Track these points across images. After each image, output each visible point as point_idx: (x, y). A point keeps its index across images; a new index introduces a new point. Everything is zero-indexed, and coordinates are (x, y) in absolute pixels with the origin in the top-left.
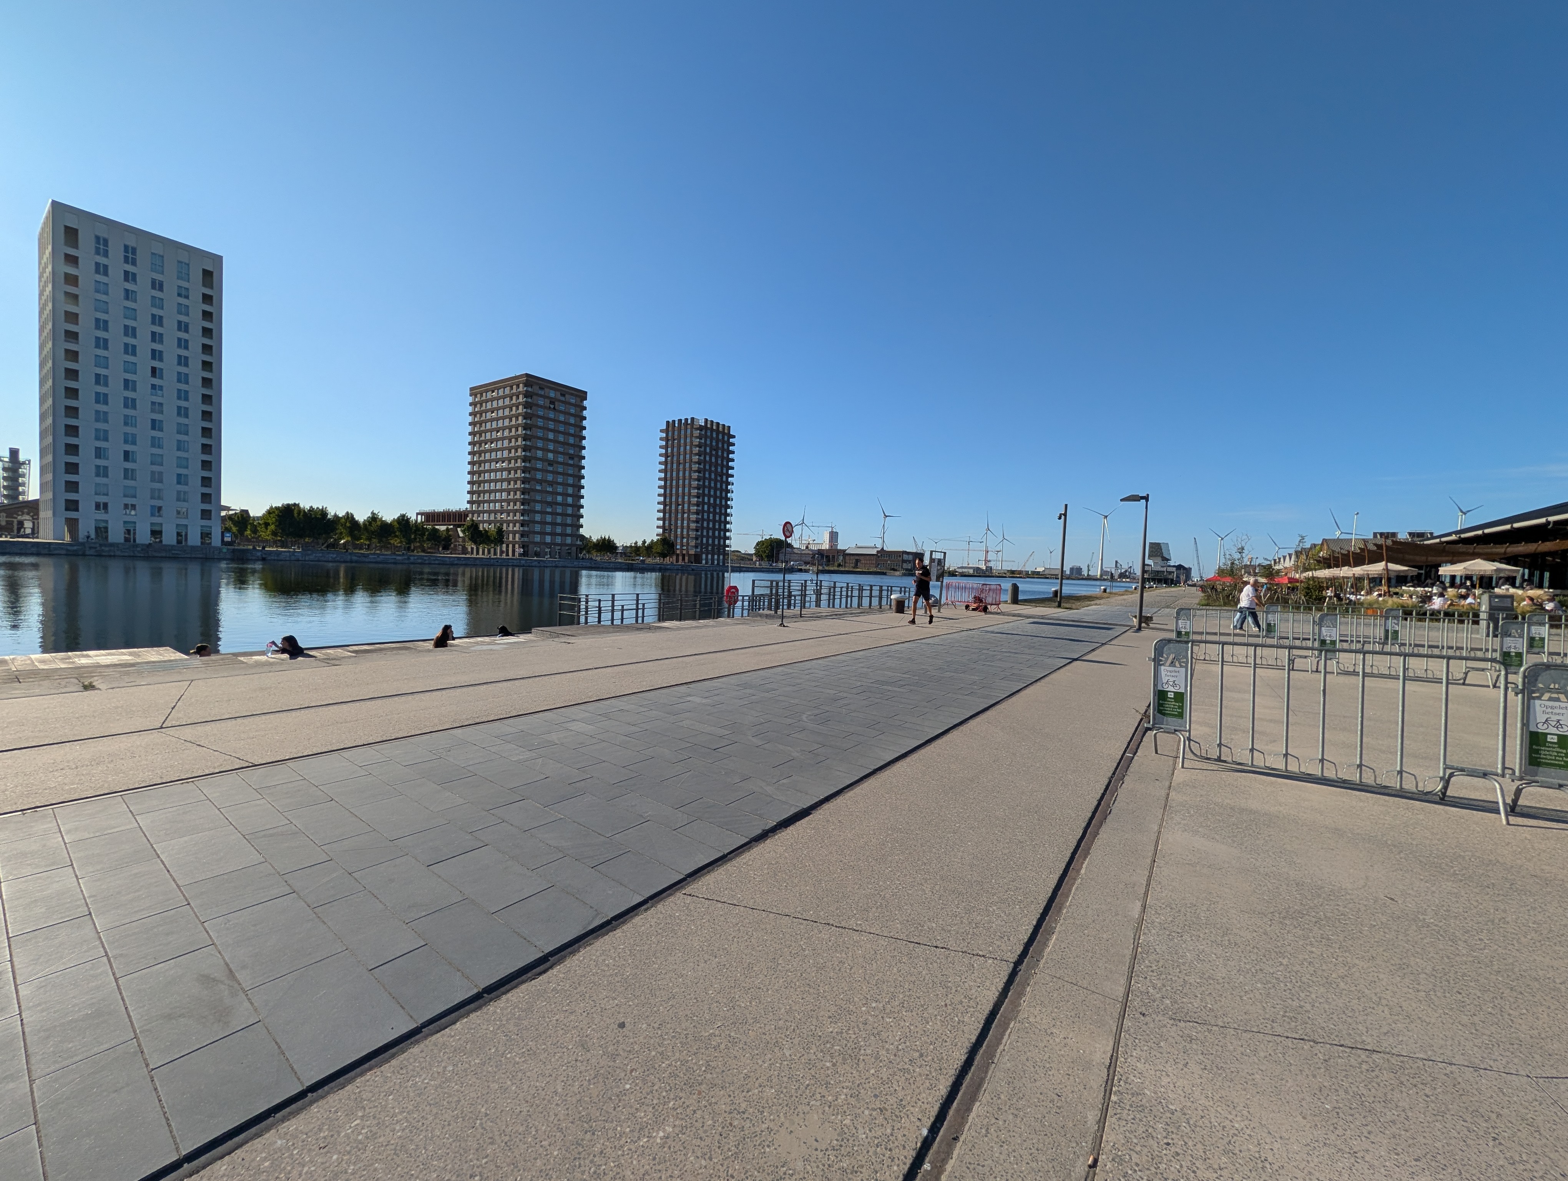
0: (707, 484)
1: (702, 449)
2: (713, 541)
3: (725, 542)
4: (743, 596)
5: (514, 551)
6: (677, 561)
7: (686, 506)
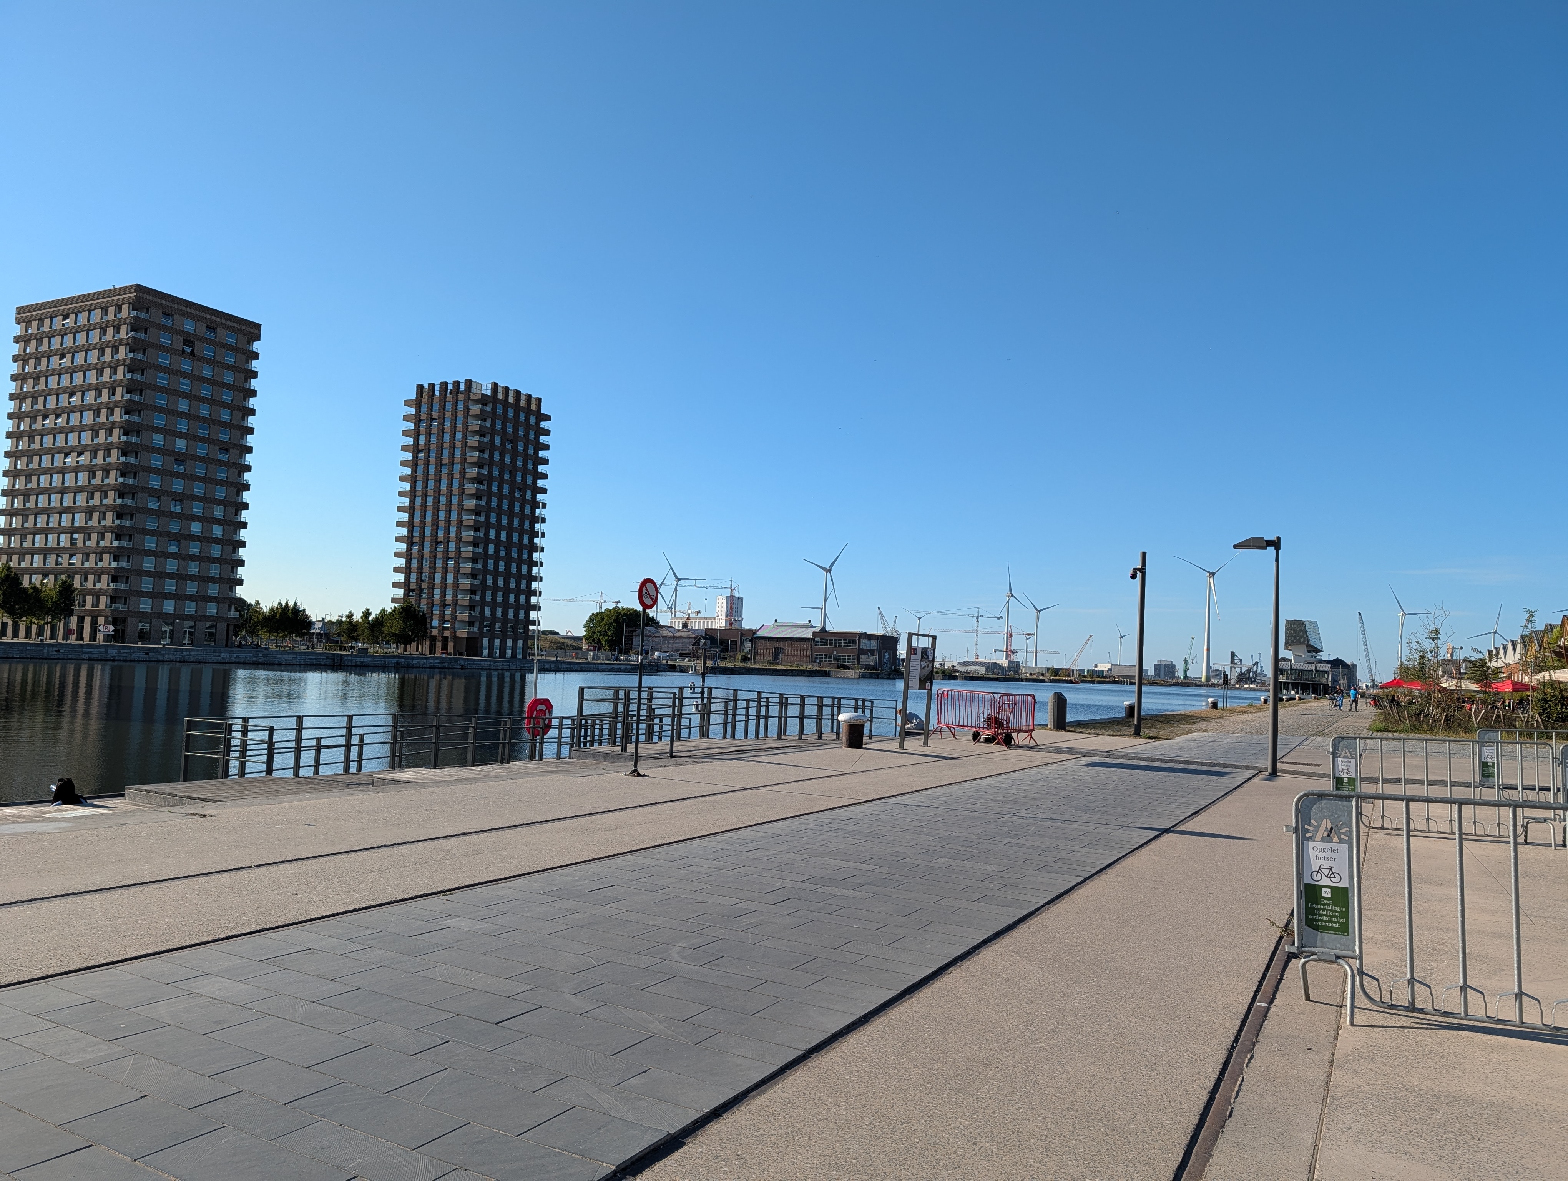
0: (494, 504)
1: (487, 439)
2: (505, 613)
3: (527, 615)
4: (561, 719)
5: (94, 630)
6: (432, 650)
7: (452, 546)
